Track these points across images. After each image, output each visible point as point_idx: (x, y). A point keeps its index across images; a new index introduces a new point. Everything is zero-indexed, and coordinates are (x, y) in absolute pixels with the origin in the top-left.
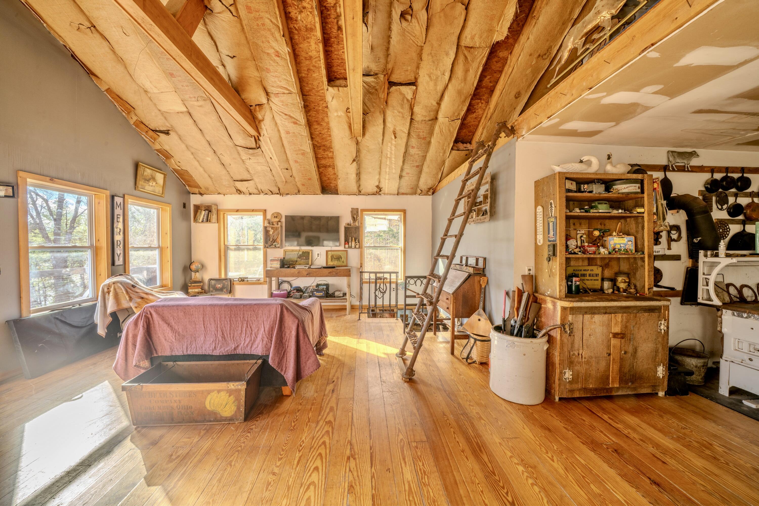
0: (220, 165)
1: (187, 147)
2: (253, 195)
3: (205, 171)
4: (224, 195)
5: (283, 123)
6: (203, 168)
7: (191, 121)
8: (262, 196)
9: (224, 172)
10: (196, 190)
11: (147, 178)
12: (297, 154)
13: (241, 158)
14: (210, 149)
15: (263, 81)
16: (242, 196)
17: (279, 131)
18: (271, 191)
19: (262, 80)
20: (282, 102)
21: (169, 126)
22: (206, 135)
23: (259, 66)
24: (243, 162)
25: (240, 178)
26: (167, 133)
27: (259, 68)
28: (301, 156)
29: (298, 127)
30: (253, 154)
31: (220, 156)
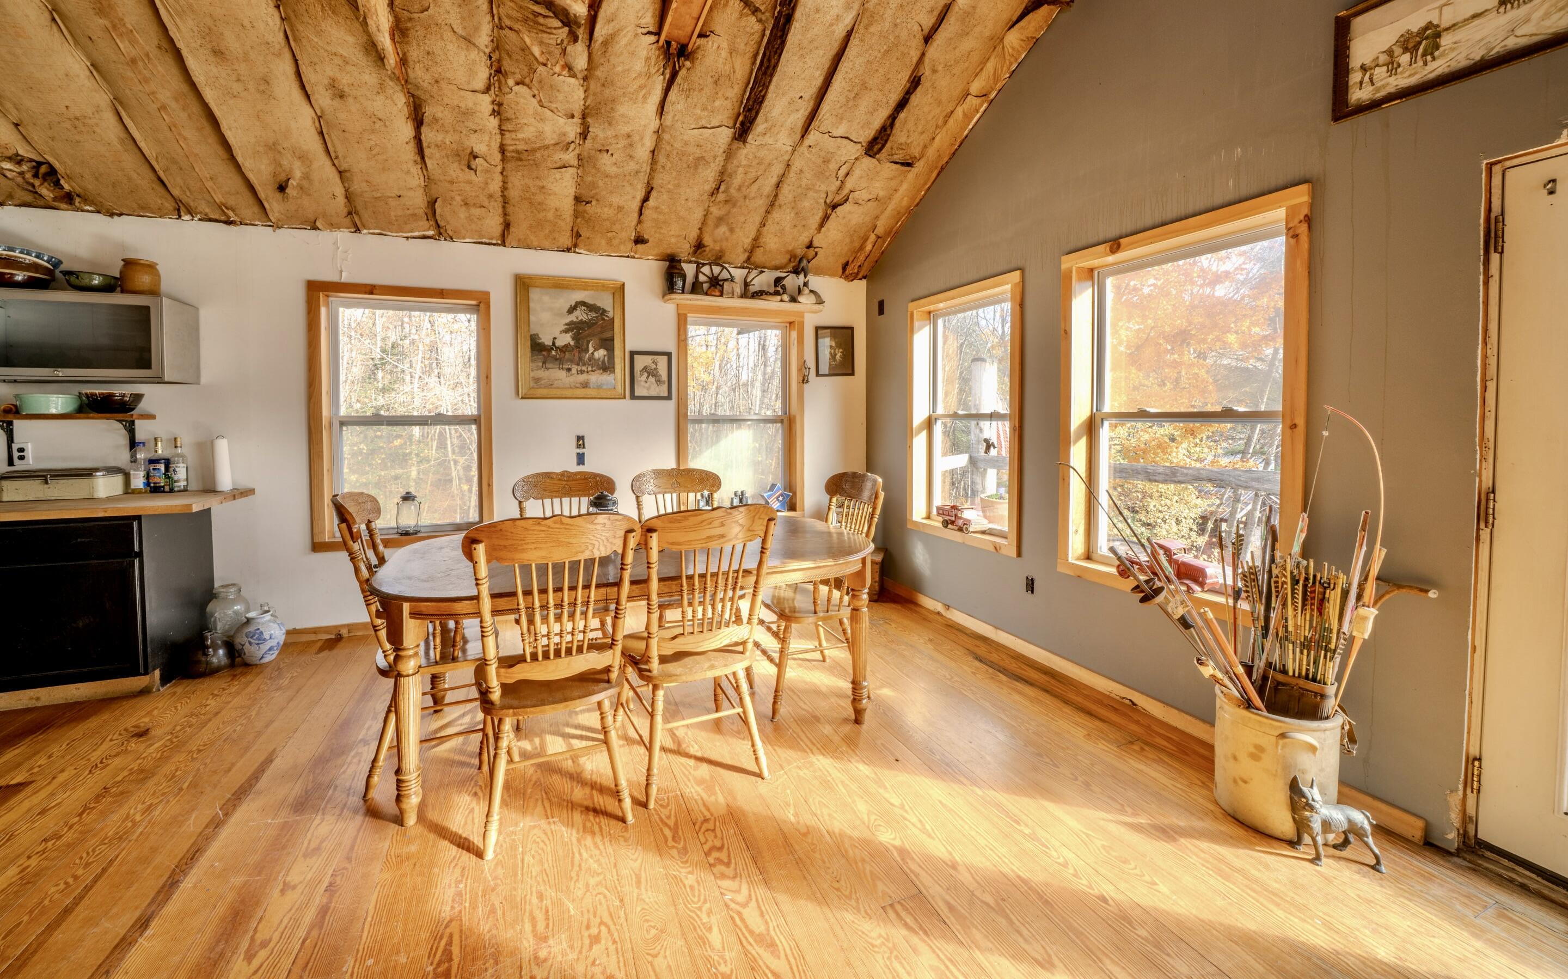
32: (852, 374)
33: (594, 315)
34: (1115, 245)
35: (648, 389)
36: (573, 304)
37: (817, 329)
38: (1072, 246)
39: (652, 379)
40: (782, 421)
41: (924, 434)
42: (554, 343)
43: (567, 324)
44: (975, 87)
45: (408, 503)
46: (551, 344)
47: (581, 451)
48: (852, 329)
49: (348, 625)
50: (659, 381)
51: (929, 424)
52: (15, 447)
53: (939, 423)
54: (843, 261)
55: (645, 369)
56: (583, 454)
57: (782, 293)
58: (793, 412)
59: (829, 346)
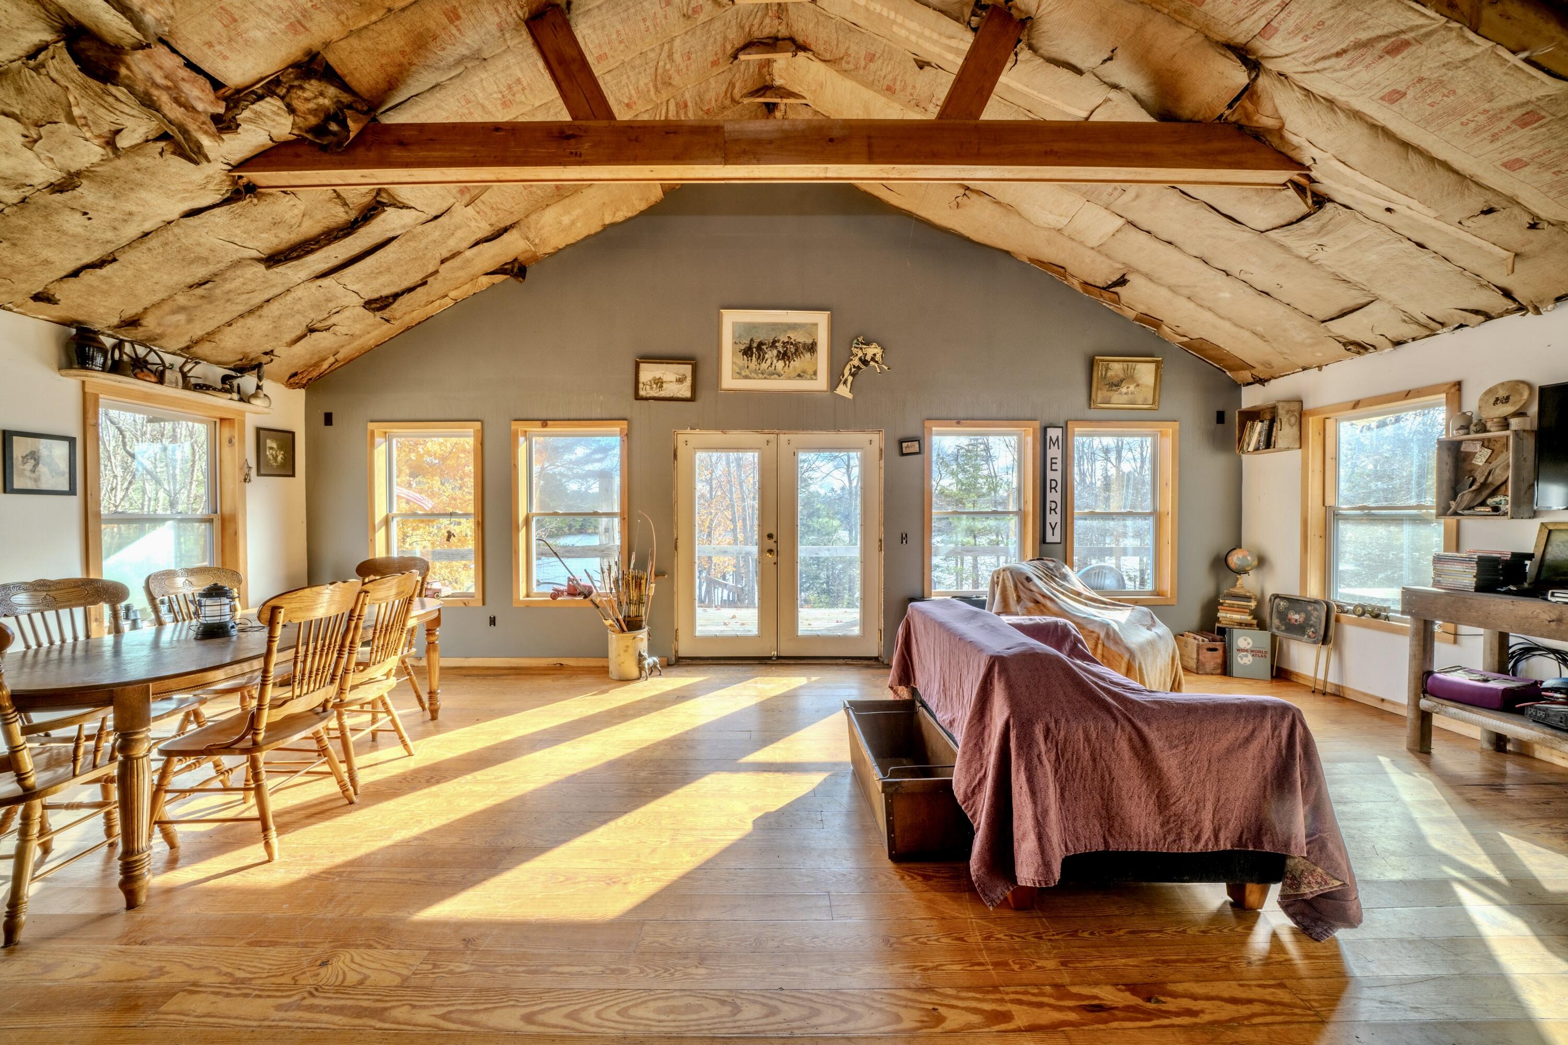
0: (1260, 298)
1: (1172, 289)
2: (1411, 345)
3: (1236, 325)
4: (1320, 368)
5: (1351, 82)
6: (1230, 319)
7: (1143, 237)
8: (1445, 337)
9: (1280, 310)
10: (1247, 375)
11: (1116, 380)
12: (1494, 138)
13: (1299, 257)
14: (1213, 272)
15: (1211, 35)
16: (1368, 358)
17: (1356, 115)
18: (1477, 312)
19: (1207, 32)
20: (1299, 29)
21: (1121, 266)
22: (1185, 248)
23: (1175, 11)
24: (1312, 262)
25: (1333, 310)
26: (1122, 281)
27: (1179, 18)
28: (1522, 132)
29: (1421, 50)
30: (1323, 227)
31: (1243, 277)
32: (293, 475)
34: (545, 423)
35: (37, 480)
37: (259, 430)
38: (518, 417)
39: (43, 469)
40: (210, 521)
41: (383, 529)
44: (453, 294)
48: (293, 434)
50: (55, 472)
51: (387, 522)
53: (395, 520)
54: (293, 371)
55: (32, 454)
57: (230, 391)
58: (227, 509)
59: (271, 448)
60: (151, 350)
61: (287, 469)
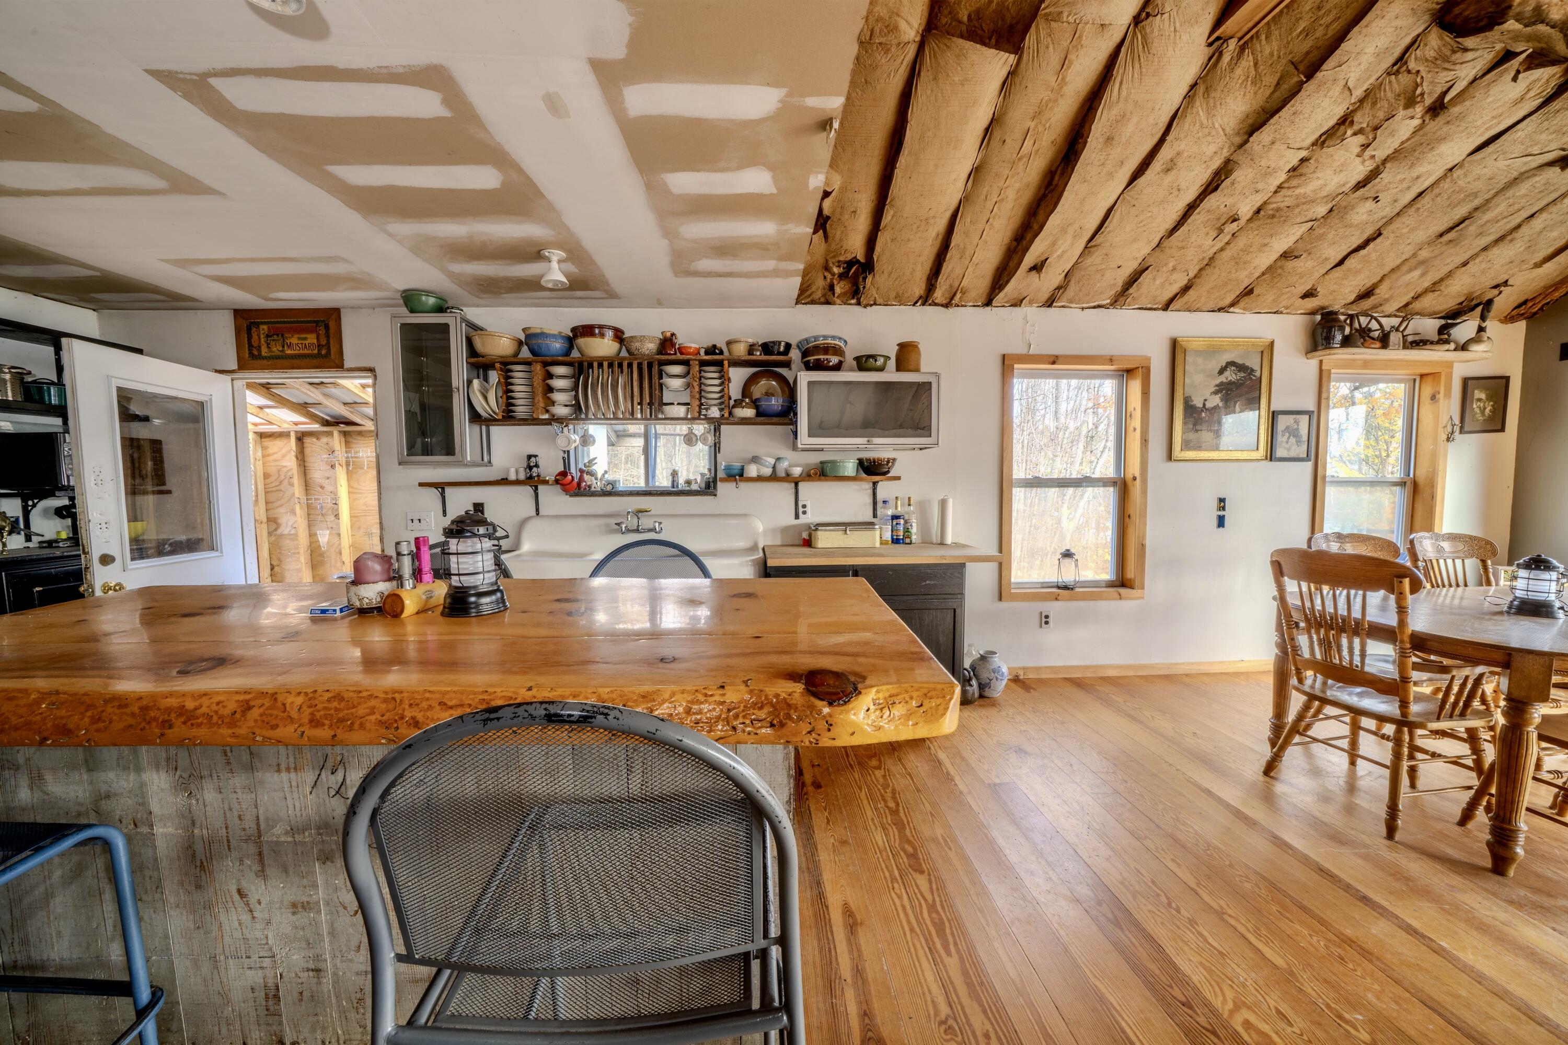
32: (1502, 429)
33: (1243, 375)
35: (1289, 450)
36: (1224, 365)
37: (1466, 381)
39: (1293, 440)
42: (1204, 405)
43: (1217, 386)
45: (1067, 560)
46: (1201, 406)
47: (1221, 513)
48: (1507, 379)
49: (1024, 668)
50: (1299, 442)
52: (800, 504)
55: (1287, 429)
56: (1224, 516)
57: (1447, 342)
58: (1422, 474)
59: (1479, 400)
60: (1372, 317)
61: (1496, 424)
